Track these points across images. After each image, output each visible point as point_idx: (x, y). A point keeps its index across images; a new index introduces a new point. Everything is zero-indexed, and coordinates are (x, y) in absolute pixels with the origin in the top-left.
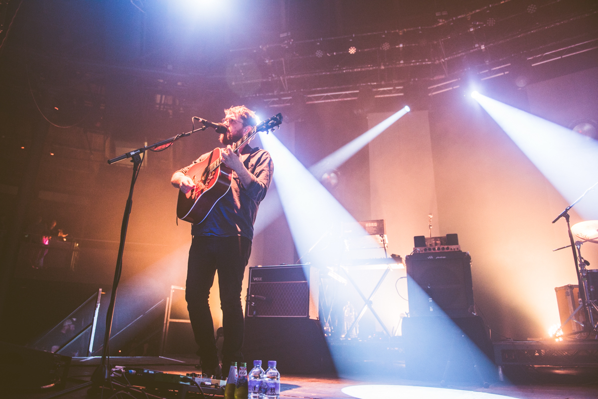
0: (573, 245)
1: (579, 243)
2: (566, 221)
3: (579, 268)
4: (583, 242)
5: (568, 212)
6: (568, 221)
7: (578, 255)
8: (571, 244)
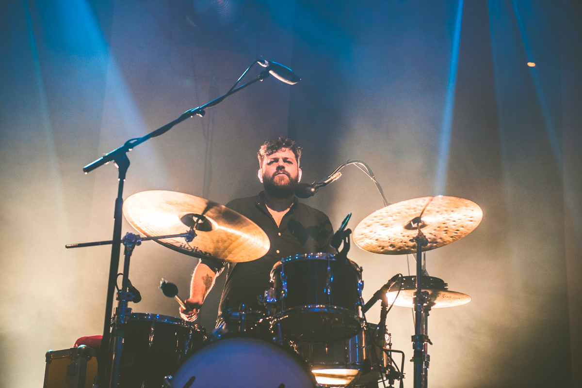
0: (116, 242)
1: (133, 241)
2: (117, 173)
3: (115, 304)
4: (143, 239)
5: (130, 154)
6: (122, 175)
7: (121, 269)
8: (111, 239)
